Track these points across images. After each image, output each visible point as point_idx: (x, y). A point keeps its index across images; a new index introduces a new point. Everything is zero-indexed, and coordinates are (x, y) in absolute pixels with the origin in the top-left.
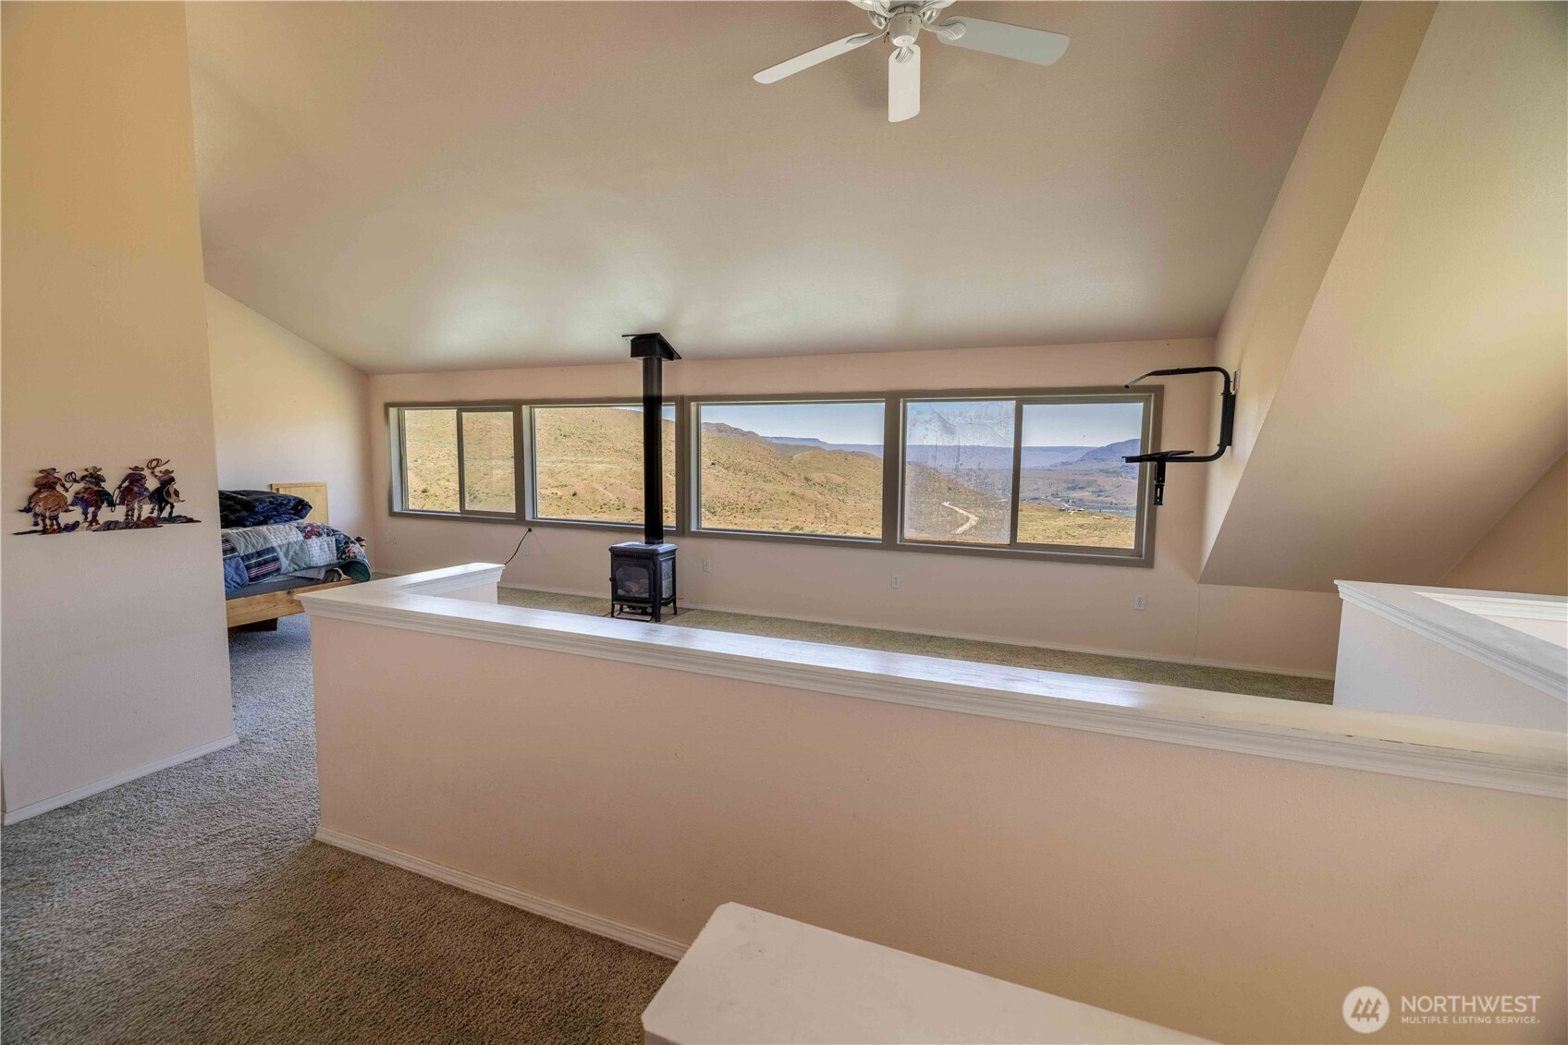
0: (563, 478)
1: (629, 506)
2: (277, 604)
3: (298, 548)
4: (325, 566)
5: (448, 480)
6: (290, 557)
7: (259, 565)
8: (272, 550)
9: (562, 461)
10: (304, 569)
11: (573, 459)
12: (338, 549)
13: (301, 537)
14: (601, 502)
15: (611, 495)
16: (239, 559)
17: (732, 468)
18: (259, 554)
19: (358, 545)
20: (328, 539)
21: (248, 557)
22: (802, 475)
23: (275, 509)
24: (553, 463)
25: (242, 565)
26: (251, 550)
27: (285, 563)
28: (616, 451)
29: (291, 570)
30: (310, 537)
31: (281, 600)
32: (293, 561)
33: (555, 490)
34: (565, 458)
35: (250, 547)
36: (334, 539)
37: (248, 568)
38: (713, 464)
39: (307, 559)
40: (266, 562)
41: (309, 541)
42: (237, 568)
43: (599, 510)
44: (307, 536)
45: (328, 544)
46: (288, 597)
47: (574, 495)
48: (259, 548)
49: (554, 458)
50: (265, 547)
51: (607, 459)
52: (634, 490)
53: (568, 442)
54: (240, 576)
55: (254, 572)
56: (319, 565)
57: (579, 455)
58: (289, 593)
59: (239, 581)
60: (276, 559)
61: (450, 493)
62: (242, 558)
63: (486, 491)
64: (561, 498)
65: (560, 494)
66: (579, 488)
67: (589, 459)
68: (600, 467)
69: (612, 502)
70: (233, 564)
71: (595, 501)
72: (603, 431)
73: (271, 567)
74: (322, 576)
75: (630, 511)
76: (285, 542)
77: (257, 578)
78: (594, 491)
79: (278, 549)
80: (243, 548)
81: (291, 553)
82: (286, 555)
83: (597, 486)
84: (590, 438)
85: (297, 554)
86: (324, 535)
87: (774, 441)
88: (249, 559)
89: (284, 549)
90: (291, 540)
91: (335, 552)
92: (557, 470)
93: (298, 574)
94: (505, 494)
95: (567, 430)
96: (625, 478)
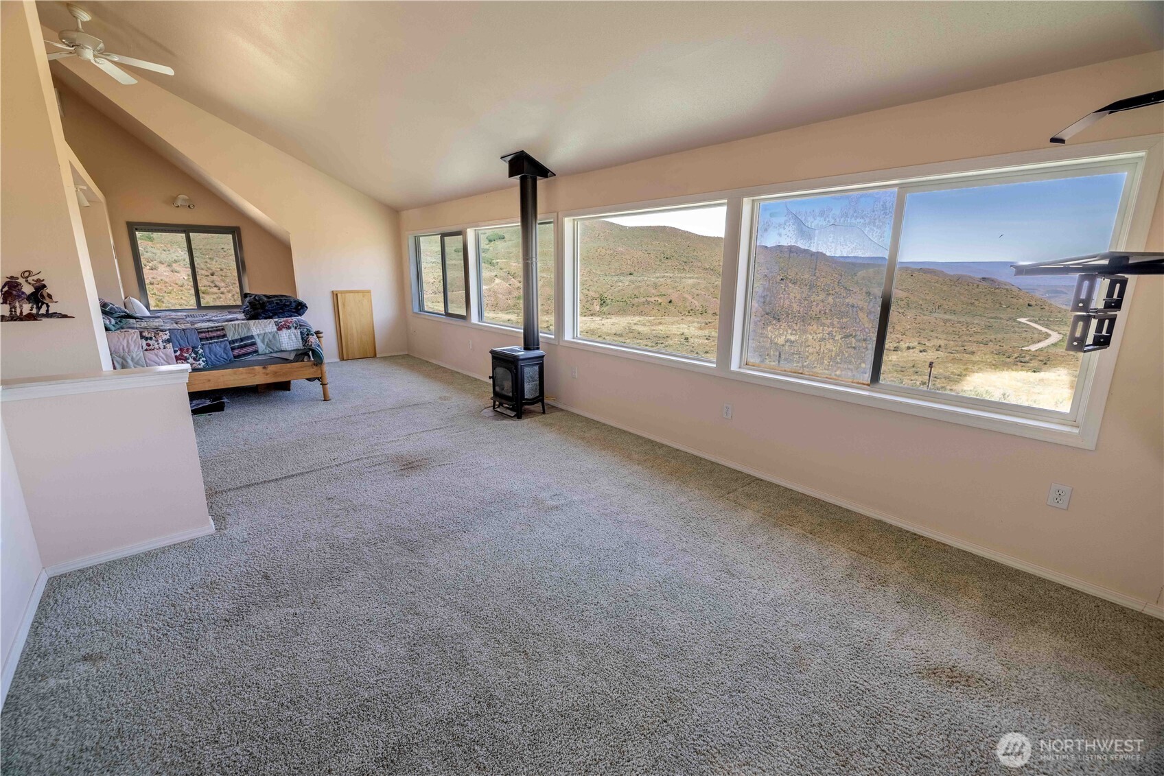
0: (663, 290)
1: (710, 312)
2: (256, 375)
3: (271, 337)
4: (294, 350)
5: (588, 290)
6: (266, 344)
7: (241, 347)
8: (252, 337)
9: (663, 277)
10: (277, 352)
11: (671, 275)
12: (302, 338)
13: (275, 329)
14: (689, 308)
15: (697, 303)
16: (228, 343)
17: (799, 283)
18: (242, 340)
19: (315, 336)
20: (295, 331)
21: (233, 342)
22: (864, 289)
23: (281, 308)
24: (657, 278)
25: (229, 346)
26: (237, 337)
27: (261, 347)
28: (705, 269)
29: (267, 352)
30: (281, 329)
31: (259, 373)
32: (268, 345)
33: (657, 298)
34: (666, 274)
35: (236, 334)
36: (299, 331)
37: (233, 349)
38: (782, 279)
39: (278, 345)
40: (246, 346)
41: (280, 332)
42: (225, 349)
43: (687, 314)
44: (280, 329)
45: (295, 335)
46: (264, 371)
47: (670, 302)
48: (243, 336)
49: (658, 275)
50: (246, 335)
51: (697, 276)
52: (715, 299)
53: (669, 263)
54: (227, 354)
55: (237, 352)
56: (288, 349)
57: (676, 272)
58: (264, 368)
59: (226, 358)
60: (254, 344)
61: (589, 299)
62: (230, 343)
63: (611, 298)
64: (660, 304)
65: (660, 301)
66: (673, 298)
67: (683, 275)
68: (690, 282)
69: (697, 308)
70: (223, 346)
71: (685, 307)
72: (695, 253)
73: (249, 349)
74: (292, 357)
75: (710, 315)
76: (262, 332)
77: (239, 356)
78: (685, 300)
79: (256, 337)
80: (231, 334)
81: (266, 340)
82: (263, 341)
83: (686, 296)
84: (685, 260)
85: (270, 341)
86: (293, 329)
87: (841, 259)
88: (234, 343)
89: (261, 337)
90: (267, 331)
91: (301, 340)
92: (659, 284)
93: (275, 355)
94: (623, 300)
95: (668, 254)
96: (708, 290)
